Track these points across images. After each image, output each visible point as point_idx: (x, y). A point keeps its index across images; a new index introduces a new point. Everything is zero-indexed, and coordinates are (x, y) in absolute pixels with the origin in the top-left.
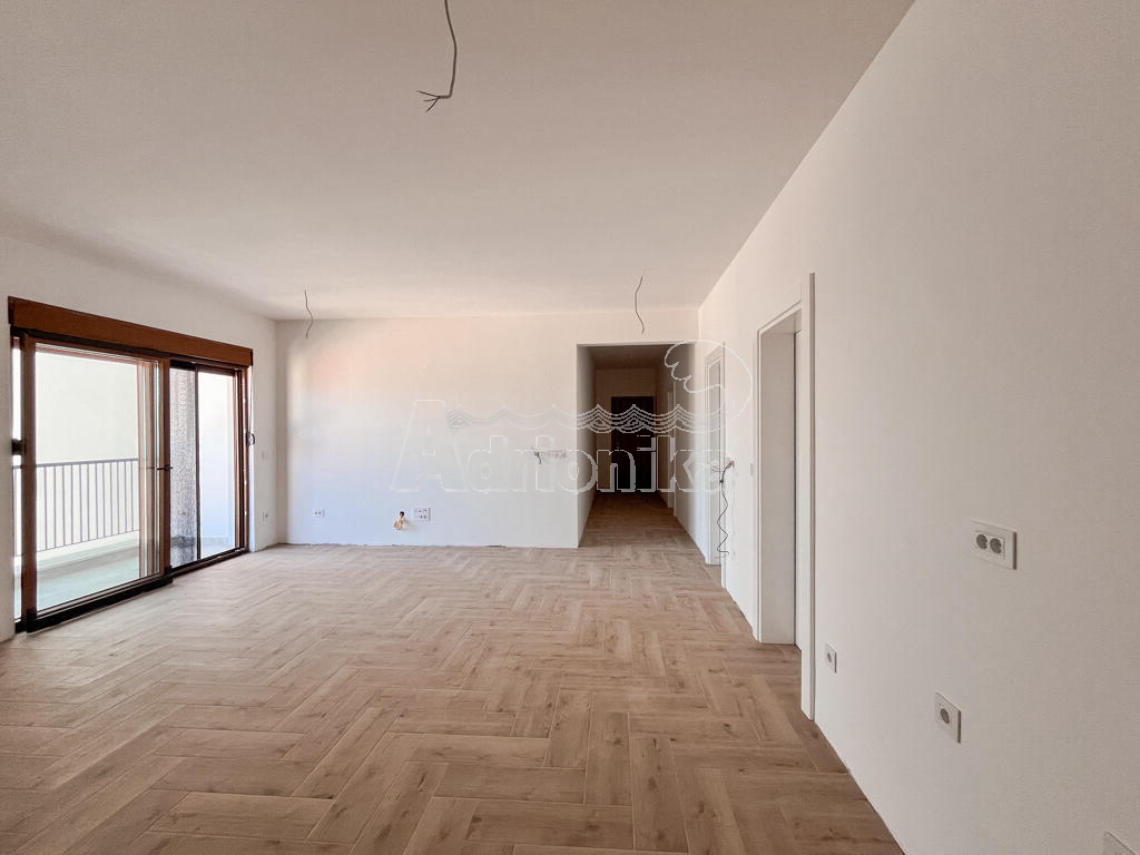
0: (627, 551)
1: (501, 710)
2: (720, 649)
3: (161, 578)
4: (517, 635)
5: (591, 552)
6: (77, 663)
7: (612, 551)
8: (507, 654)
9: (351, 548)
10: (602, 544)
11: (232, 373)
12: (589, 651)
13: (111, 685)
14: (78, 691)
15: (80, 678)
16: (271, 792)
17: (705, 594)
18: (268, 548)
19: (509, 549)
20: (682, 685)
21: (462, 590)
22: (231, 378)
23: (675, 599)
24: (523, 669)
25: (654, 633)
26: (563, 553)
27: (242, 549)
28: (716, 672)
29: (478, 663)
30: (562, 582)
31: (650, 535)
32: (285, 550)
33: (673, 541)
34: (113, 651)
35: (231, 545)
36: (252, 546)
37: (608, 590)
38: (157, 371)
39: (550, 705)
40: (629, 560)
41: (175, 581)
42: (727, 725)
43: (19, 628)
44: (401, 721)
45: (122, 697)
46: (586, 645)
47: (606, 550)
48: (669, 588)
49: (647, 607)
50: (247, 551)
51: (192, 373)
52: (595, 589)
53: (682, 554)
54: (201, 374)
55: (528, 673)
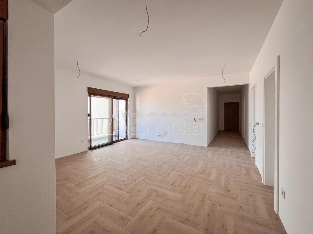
0: (223, 149)
1: (172, 185)
2: (247, 183)
3: (111, 143)
4: (182, 167)
5: (211, 148)
6: (96, 157)
7: (218, 149)
8: (178, 171)
9: (148, 141)
10: (215, 146)
11: (125, 100)
12: (201, 175)
13: (100, 162)
14: (95, 162)
15: (96, 160)
16: (120, 189)
17: (248, 166)
18: (132, 139)
19: (187, 145)
20: (229, 191)
21: (171, 154)
22: (125, 101)
23: (235, 165)
24: (181, 176)
25: (224, 175)
26: (202, 148)
27: (127, 138)
28: (242, 190)
29: (170, 172)
30: (199, 155)
31: (233, 146)
32: (135, 139)
33: (241, 149)
34: (101, 155)
35: (125, 137)
36: (129, 138)
37: (213, 160)
38: (111, 100)
39: (186, 187)
40: (223, 152)
41: (114, 144)
42: (241, 207)
43: (89, 149)
44: (149, 181)
45: (101, 164)
46: (201, 174)
47: (216, 148)
48: (234, 162)
49: (225, 166)
50: (128, 139)
51: (117, 100)
52: (209, 159)
53: (242, 152)
54: (119, 100)
55: (182, 177)
